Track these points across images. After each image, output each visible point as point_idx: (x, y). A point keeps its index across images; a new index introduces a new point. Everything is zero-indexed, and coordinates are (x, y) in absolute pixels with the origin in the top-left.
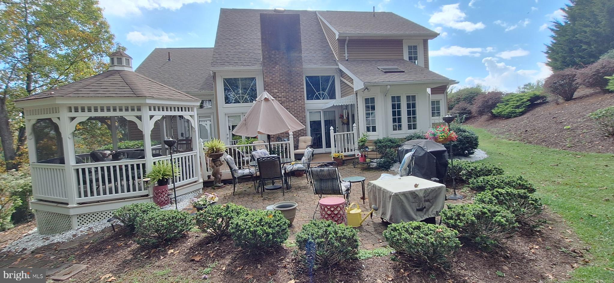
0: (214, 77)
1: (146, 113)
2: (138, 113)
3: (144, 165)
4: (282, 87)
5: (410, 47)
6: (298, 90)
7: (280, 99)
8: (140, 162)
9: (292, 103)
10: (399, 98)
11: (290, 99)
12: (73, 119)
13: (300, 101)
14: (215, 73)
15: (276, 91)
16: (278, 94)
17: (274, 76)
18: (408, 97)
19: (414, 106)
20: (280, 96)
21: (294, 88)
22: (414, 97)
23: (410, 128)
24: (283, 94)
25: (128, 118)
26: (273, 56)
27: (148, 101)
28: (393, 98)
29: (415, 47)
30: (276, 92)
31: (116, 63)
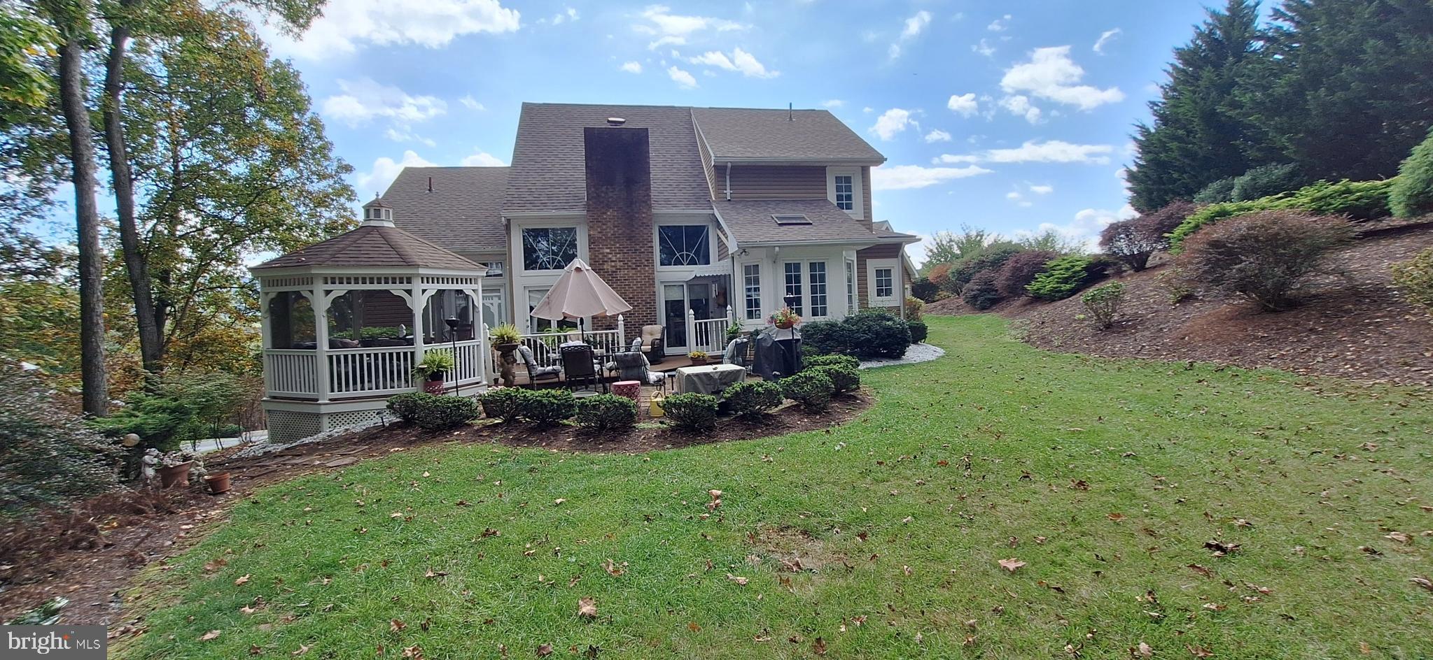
0: (508, 227)
1: (417, 286)
2: (408, 287)
3: (412, 354)
4: (618, 245)
5: (838, 179)
6: (643, 250)
7: (613, 264)
8: (408, 349)
9: (634, 271)
10: (797, 267)
11: (630, 264)
12: (328, 292)
13: (647, 268)
14: (509, 220)
15: (608, 251)
16: (610, 256)
17: (604, 227)
18: (813, 266)
19: (822, 278)
20: (614, 259)
21: (638, 247)
22: (822, 265)
23: (815, 313)
24: (618, 256)
25: (395, 293)
26: (603, 195)
27: (422, 271)
28: (788, 267)
29: (848, 179)
30: (608, 253)
31: (372, 217)
